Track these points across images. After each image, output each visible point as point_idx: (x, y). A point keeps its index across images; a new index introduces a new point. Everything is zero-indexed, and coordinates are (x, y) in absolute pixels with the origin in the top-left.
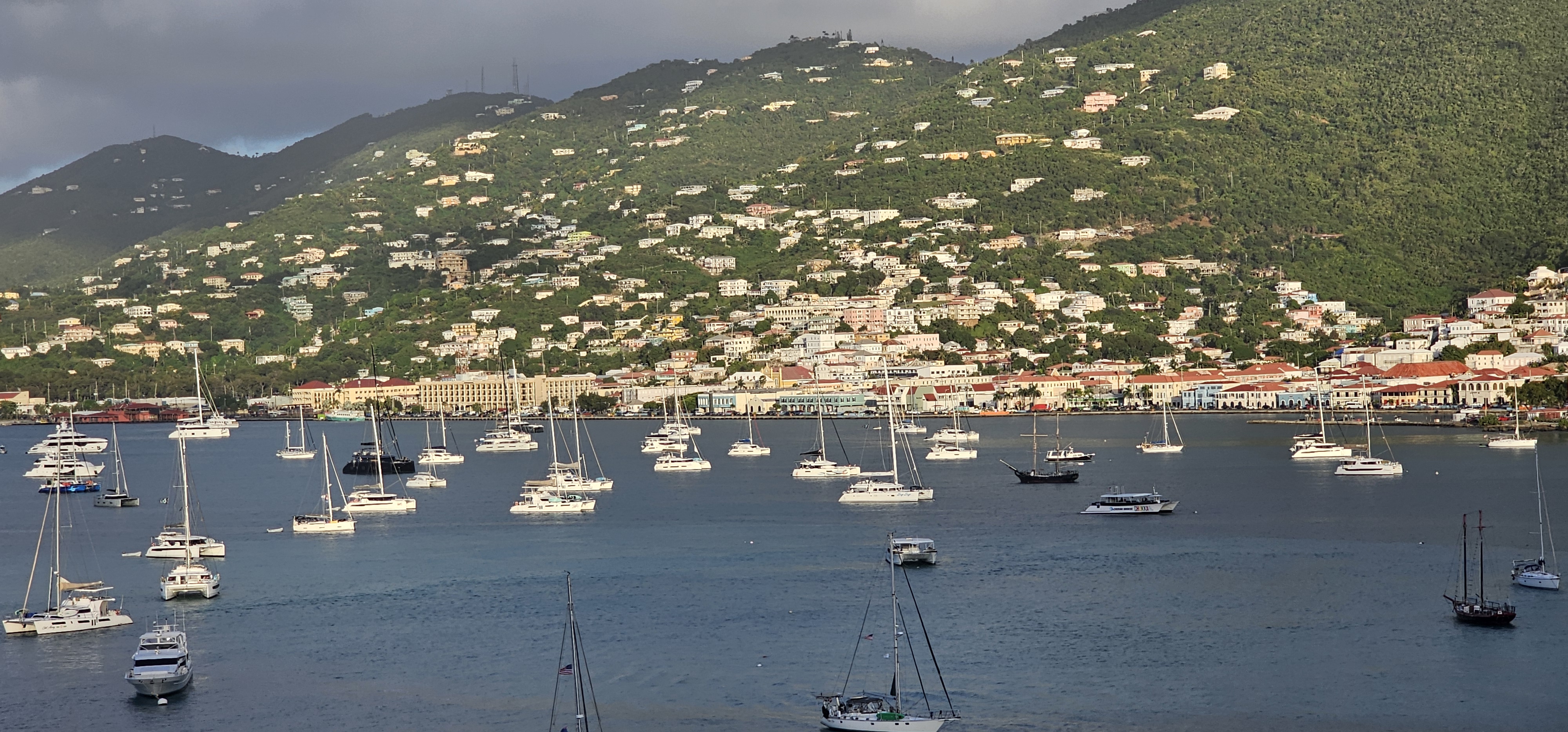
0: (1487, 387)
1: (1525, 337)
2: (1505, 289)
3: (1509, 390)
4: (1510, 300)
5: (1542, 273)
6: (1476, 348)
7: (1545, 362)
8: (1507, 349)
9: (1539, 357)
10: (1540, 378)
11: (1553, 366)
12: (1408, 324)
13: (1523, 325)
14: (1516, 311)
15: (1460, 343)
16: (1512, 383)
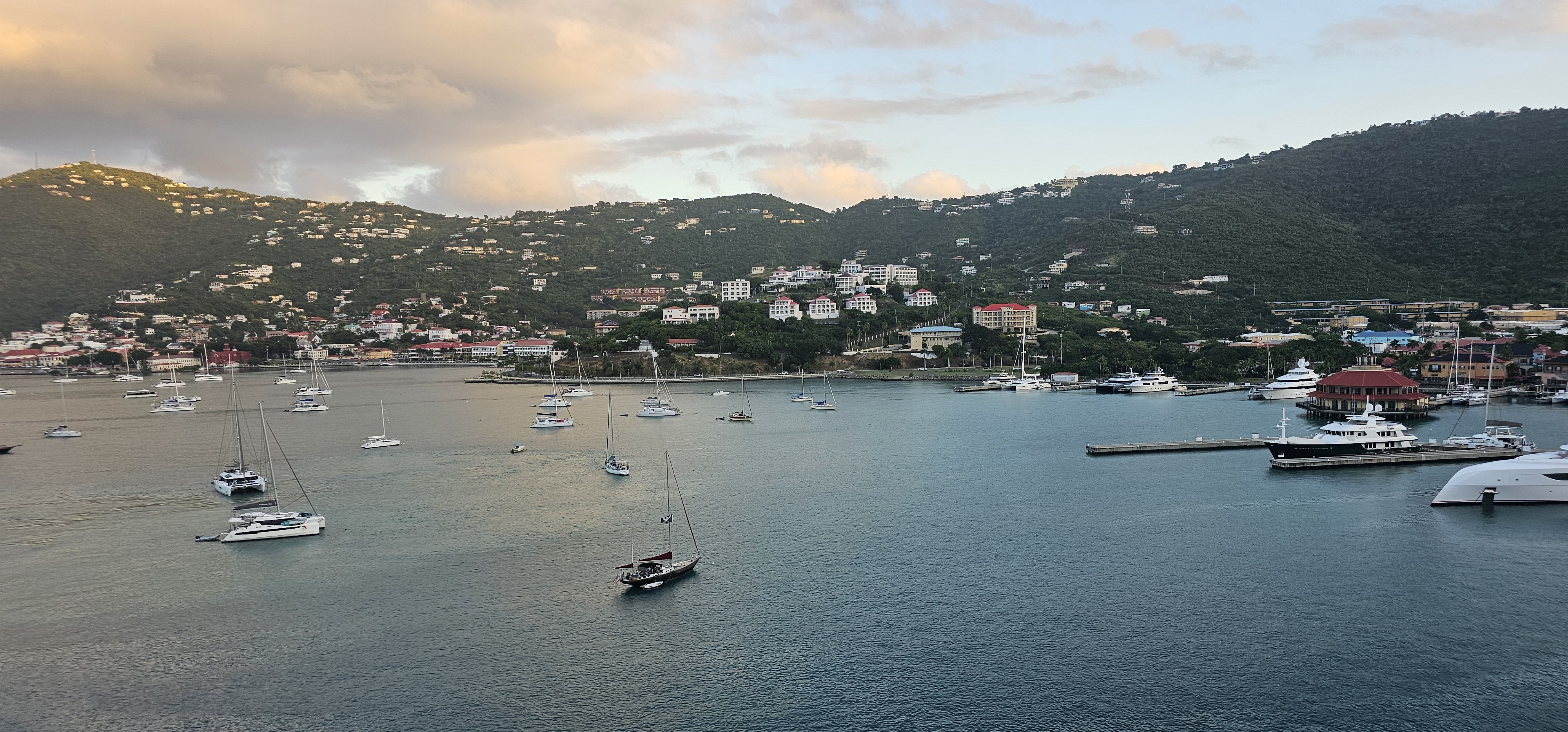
0: (53, 359)
1: (69, 340)
2: (60, 321)
3: (63, 360)
4: (62, 325)
5: (76, 315)
6: (47, 344)
7: (79, 349)
8: (61, 344)
9: (76, 347)
10: (77, 355)
11: (83, 350)
12: (14, 335)
13: (68, 335)
14: (64, 330)
15: (39, 342)
16: (64, 357)
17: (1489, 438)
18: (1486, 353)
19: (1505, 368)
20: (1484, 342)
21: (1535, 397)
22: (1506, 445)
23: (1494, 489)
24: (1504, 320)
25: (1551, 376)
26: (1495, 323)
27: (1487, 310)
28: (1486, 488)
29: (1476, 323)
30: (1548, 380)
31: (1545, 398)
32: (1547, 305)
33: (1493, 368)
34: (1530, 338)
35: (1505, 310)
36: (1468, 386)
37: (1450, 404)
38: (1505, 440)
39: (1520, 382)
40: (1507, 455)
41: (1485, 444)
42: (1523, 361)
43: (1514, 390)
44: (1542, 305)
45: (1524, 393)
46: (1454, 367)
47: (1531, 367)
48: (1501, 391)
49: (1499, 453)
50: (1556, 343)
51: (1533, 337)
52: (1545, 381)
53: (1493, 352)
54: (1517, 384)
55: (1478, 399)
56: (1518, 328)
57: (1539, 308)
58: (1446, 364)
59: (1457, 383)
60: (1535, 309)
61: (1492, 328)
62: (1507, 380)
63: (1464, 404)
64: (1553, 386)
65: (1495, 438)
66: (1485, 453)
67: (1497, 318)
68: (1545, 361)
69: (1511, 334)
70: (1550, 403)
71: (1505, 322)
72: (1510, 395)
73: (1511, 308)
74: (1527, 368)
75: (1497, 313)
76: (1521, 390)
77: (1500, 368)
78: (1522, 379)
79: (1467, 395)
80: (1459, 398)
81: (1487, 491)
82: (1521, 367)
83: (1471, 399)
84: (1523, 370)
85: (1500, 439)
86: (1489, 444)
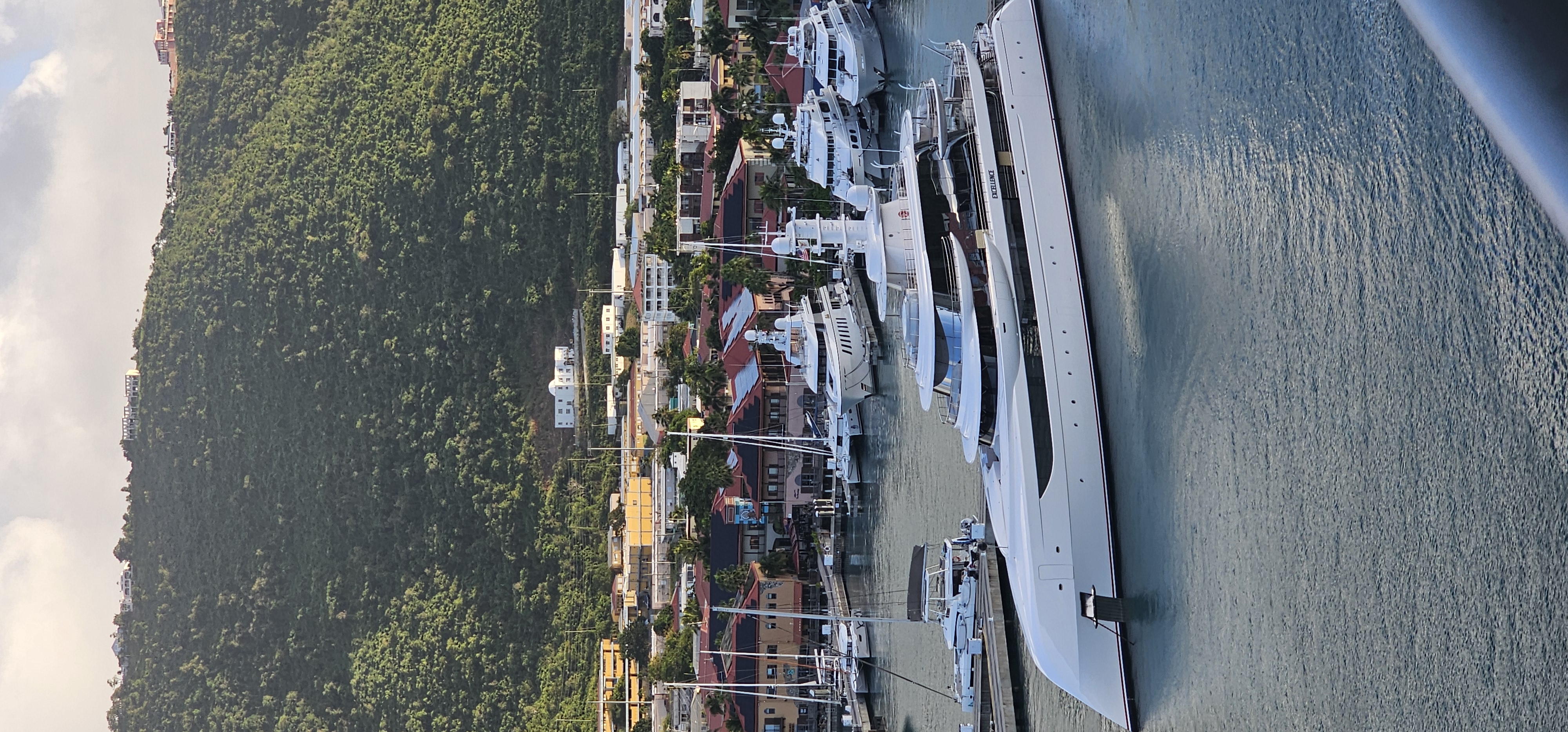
17: (953, 614)
18: (732, 622)
19: (772, 581)
20: (704, 625)
21: (845, 519)
22: (971, 574)
23: (1083, 597)
24: (650, 584)
25: (791, 486)
26: (657, 602)
27: (624, 622)
28: (1084, 613)
29: (656, 646)
30: (804, 491)
31: (848, 496)
32: (614, 497)
33: (772, 606)
34: (697, 530)
35: (622, 584)
36: (821, 660)
37: (868, 698)
38: (957, 581)
39: (809, 548)
40: (995, 572)
41: (970, 622)
42: (755, 543)
43: (829, 560)
44: (614, 506)
45: (836, 541)
46: (771, 691)
47: (770, 527)
48: (834, 589)
49: (993, 590)
50: (709, 475)
51: (693, 524)
52: (805, 499)
53: (730, 610)
54: (812, 554)
55: (855, 638)
56: (670, 556)
57: (620, 513)
58: (762, 708)
59: (814, 683)
60: (622, 521)
61: (670, 610)
62: (803, 576)
63: (867, 667)
64: (818, 481)
65: (954, 603)
66: (995, 619)
67: (644, 598)
68: (755, 498)
69: (684, 570)
70: (860, 488)
71: (655, 581)
72: (842, 568)
73: (620, 570)
74: (771, 536)
75: (631, 600)
76: (829, 544)
77: (772, 591)
78: (802, 546)
79: (844, 661)
80: (853, 678)
81: (1090, 612)
82: (770, 546)
83: (855, 654)
84: (779, 543)
85: (956, 592)
86: (969, 612)
